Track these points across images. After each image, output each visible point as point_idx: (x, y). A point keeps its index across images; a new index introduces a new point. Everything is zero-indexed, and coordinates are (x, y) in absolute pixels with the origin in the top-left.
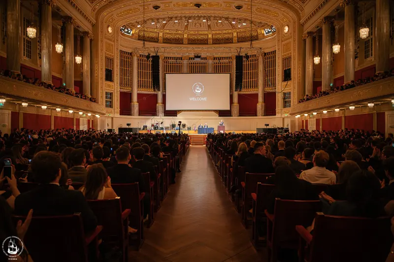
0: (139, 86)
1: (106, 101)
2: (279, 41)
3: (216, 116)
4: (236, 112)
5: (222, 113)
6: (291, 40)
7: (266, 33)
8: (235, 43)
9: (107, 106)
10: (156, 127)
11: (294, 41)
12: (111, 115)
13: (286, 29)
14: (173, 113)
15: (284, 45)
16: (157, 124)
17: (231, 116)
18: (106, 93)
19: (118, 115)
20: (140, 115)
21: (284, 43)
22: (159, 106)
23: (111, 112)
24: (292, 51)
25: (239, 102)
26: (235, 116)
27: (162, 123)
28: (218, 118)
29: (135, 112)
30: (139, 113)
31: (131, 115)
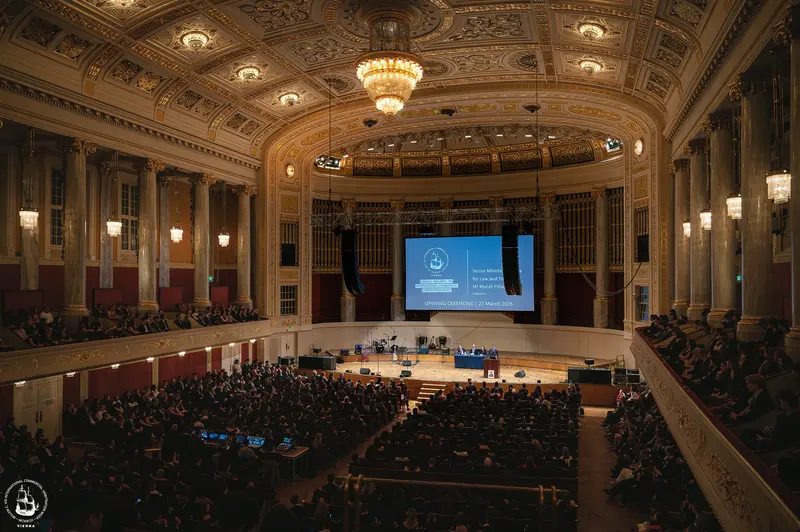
1: (283, 302)
2: (627, 169)
3: (508, 322)
4: (549, 316)
6: (648, 172)
7: (611, 147)
8: (547, 169)
9: (284, 312)
11: (653, 175)
12: (292, 329)
13: (639, 147)
15: (636, 180)
16: (384, 340)
17: (539, 322)
18: (283, 287)
19: (310, 325)
20: (358, 319)
21: (636, 176)
23: (294, 323)
24: (649, 197)
26: (547, 323)
27: (394, 338)
28: (512, 325)
29: (347, 315)
30: (356, 316)
31: (339, 320)
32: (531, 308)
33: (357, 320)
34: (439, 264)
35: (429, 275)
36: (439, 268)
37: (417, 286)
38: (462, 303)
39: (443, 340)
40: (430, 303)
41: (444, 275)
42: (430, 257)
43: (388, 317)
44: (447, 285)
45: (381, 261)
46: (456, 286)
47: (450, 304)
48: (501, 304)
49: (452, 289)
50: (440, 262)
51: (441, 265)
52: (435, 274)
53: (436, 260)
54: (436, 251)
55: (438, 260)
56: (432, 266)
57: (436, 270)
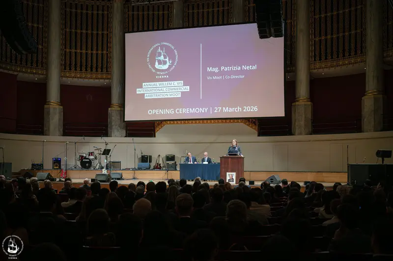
0: (67, 65)
3: (252, 135)
4: (302, 123)
5: (266, 127)
10: (87, 162)
16: (91, 154)
17: (290, 133)
22: (113, 111)
25: (312, 97)
26: (300, 134)
27: (107, 152)
28: (255, 137)
29: (52, 127)
30: (64, 131)
31: (42, 133)
32: (281, 113)
33: (64, 135)
34: (165, 63)
35: (153, 77)
36: (165, 67)
37: (139, 91)
38: (193, 111)
39: (171, 158)
40: (154, 111)
41: (172, 76)
42: (154, 54)
43: (103, 131)
44: (175, 89)
45: (97, 66)
46: (187, 89)
47: (178, 111)
48: (243, 109)
49: (182, 93)
50: (167, 60)
51: (168, 64)
52: (161, 75)
53: (162, 58)
54: (162, 47)
55: (165, 57)
56: (157, 66)
57: (163, 71)
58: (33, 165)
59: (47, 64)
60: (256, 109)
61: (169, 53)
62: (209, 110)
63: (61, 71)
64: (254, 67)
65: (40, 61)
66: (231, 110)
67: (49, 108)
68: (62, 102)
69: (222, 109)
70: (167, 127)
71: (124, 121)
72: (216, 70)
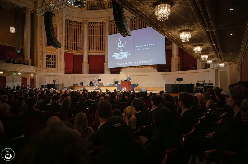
0: (90, 49)
1: (47, 62)
3: (155, 72)
4: (174, 66)
5: (161, 68)
9: (47, 66)
10: (92, 84)
12: (52, 74)
14: (116, 71)
16: (94, 81)
17: (170, 71)
18: (47, 55)
19: (63, 73)
22: (105, 64)
23: (53, 71)
27: (100, 80)
29: (84, 71)
30: (89, 72)
31: (81, 73)
32: (164, 62)
34: (121, 45)
35: (117, 51)
36: (122, 47)
37: (113, 56)
38: (131, 63)
40: (118, 64)
41: (124, 50)
42: (118, 42)
43: (102, 72)
44: (125, 55)
45: (100, 48)
46: (129, 55)
47: (126, 63)
48: (149, 61)
49: (127, 56)
50: (122, 44)
51: (122, 45)
52: (120, 50)
53: (120, 43)
54: (120, 39)
55: (121, 43)
56: (119, 46)
57: (121, 48)
58: (73, 85)
59: (83, 48)
60: (154, 61)
61: (123, 42)
62: (137, 63)
63: (88, 51)
64: (154, 44)
65: (81, 48)
66: (145, 62)
67: (83, 64)
68: (89, 62)
69: (142, 62)
70: (123, 70)
71: (108, 68)
72: (139, 46)
